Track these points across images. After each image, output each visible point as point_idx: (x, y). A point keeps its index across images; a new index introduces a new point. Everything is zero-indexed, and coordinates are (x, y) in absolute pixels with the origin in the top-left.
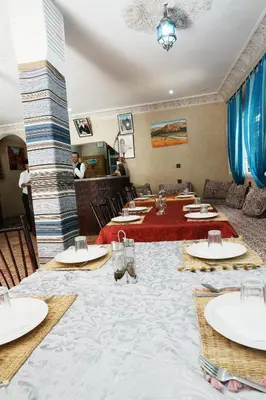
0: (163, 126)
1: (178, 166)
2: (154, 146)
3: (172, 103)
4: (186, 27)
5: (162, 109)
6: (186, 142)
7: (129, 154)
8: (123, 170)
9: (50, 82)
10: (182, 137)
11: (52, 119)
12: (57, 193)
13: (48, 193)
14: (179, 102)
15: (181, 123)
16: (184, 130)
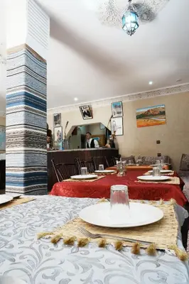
0: (146, 110)
1: (158, 142)
2: (139, 126)
3: (154, 93)
4: (151, 20)
5: (146, 98)
6: (165, 123)
7: (119, 132)
8: (113, 144)
9: (27, 60)
10: (161, 119)
11: (26, 89)
12: (23, 148)
13: (16, 149)
14: (159, 92)
15: (160, 107)
16: (163, 113)
